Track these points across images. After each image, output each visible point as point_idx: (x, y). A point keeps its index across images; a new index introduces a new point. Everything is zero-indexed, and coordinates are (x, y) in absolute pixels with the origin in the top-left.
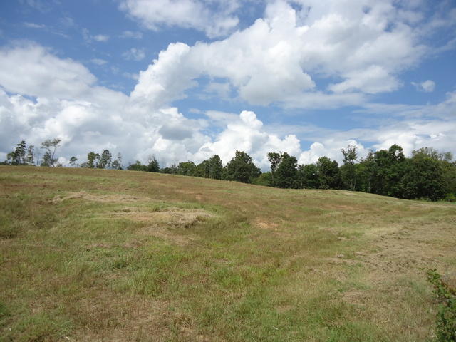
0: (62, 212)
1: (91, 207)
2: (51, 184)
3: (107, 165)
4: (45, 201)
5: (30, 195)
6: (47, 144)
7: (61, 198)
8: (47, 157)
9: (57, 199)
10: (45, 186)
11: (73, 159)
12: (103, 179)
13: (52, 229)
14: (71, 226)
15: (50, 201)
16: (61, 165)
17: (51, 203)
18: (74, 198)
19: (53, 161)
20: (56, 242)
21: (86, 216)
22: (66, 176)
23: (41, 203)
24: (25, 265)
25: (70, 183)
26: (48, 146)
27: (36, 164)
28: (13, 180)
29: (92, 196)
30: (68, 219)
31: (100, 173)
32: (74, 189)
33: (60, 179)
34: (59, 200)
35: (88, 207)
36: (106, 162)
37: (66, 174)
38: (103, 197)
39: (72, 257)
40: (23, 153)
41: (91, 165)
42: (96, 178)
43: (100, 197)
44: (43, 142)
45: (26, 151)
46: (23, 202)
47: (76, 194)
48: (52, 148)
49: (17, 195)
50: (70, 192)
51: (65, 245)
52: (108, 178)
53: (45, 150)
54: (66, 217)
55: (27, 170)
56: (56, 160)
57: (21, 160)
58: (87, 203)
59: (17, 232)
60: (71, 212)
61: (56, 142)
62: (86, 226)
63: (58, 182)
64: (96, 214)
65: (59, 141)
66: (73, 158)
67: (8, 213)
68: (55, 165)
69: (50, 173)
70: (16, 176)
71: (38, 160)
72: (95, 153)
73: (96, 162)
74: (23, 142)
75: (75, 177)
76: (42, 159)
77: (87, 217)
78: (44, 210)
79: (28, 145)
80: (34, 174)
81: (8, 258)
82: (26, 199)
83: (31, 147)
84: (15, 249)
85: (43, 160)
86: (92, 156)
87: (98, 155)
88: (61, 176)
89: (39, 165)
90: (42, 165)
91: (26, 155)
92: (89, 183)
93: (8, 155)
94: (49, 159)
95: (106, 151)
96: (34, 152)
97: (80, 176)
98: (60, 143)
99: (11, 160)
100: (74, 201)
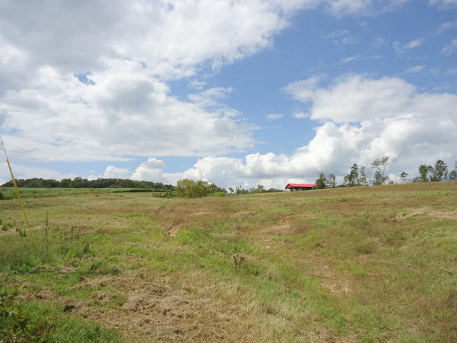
0: (409, 230)
1: (439, 224)
2: (390, 202)
3: (443, 177)
4: (389, 219)
5: (374, 213)
6: (376, 163)
7: (404, 215)
8: (378, 176)
9: (399, 217)
10: (385, 204)
11: (403, 175)
12: (445, 192)
13: (404, 248)
14: (423, 244)
15: (393, 219)
16: (392, 182)
17: (395, 221)
18: (418, 215)
19: (384, 179)
20: (410, 261)
21: (436, 234)
22: (402, 193)
23: (385, 221)
24: (388, 281)
25: (409, 199)
26: (377, 165)
27: (369, 183)
28: (355, 200)
29: (438, 213)
30: (417, 237)
31: (440, 187)
32: (415, 206)
33: (398, 196)
34: (402, 217)
35: (436, 225)
36: (441, 174)
37: (402, 191)
38: (451, 213)
39: (434, 279)
40: (357, 175)
41: (424, 178)
42: (436, 192)
43: (447, 213)
44: (373, 161)
45: (359, 173)
46: (369, 220)
47: (418, 211)
48: (381, 167)
49: (362, 213)
50: (412, 209)
51: (422, 265)
52: (451, 192)
53: (375, 170)
54: (414, 235)
55: (364, 189)
56: (387, 178)
57: (356, 181)
58: (433, 220)
59: (371, 248)
60: (418, 230)
61: (385, 160)
62: (439, 245)
63: (397, 199)
64: (448, 232)
65: (387, 158)
66: (404, 173)
67: (359, 230)
68: (387, 182)
69: (385, 191)
70: (357, 196)
71: (371, 179)
72: (427, 165)
73: (429, 175)
74: (355, 165)
75: (413, 193)
76: (373, 179)
77: (438, 236)
78: (390, 228)
79: (359, 167)
80: (372, 193)
81: (370, 272)
82: (371, 217)
83: (363, 168)
84: (374, 264)
85: (375, 179)
86: (423, 169)
87: (430, 167)
88: (398, 193)
89: (371, 185)
90: (374, 184)
91: (359, 176)
92: (430, 198)
93: (345, 178)
94: (379, 177)
95: (439, 162)
96: (365, 172)
97: (418, 192)
98: (389, 161)
99: (348, 182)
100: (419, 218)
